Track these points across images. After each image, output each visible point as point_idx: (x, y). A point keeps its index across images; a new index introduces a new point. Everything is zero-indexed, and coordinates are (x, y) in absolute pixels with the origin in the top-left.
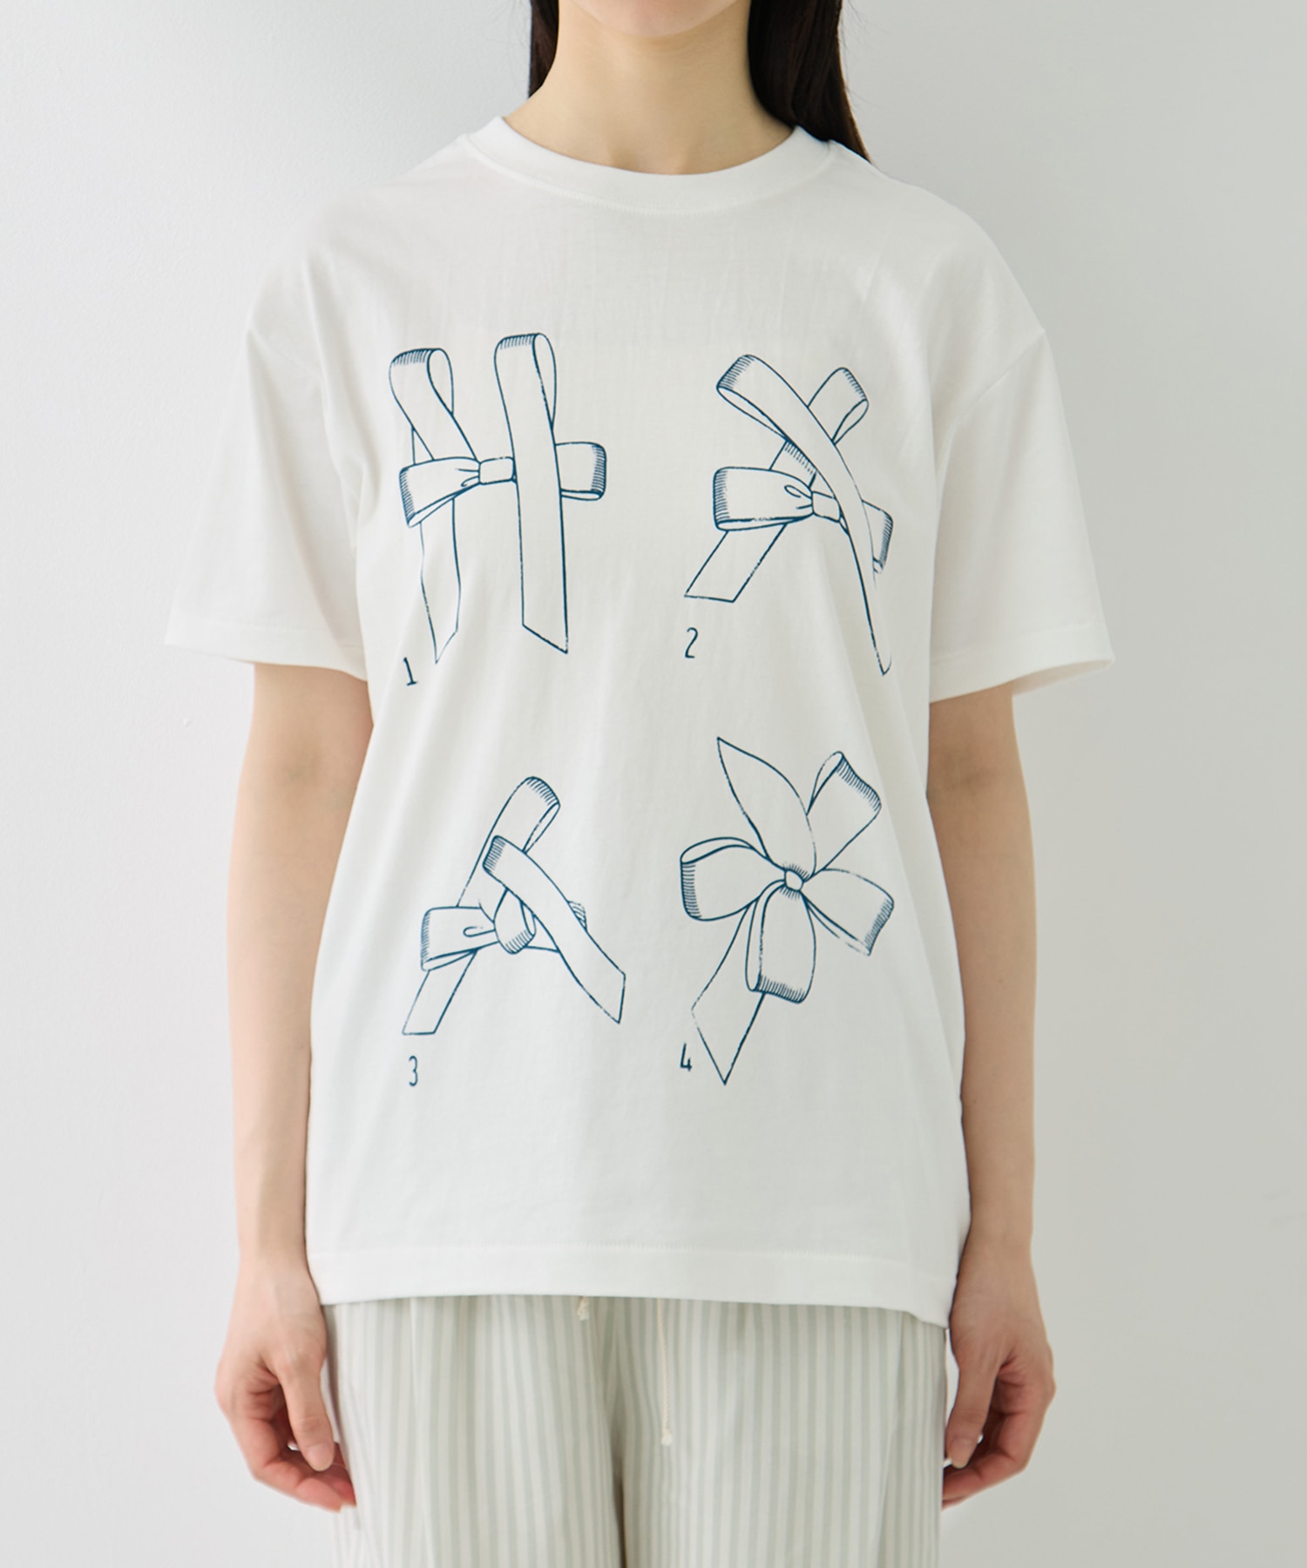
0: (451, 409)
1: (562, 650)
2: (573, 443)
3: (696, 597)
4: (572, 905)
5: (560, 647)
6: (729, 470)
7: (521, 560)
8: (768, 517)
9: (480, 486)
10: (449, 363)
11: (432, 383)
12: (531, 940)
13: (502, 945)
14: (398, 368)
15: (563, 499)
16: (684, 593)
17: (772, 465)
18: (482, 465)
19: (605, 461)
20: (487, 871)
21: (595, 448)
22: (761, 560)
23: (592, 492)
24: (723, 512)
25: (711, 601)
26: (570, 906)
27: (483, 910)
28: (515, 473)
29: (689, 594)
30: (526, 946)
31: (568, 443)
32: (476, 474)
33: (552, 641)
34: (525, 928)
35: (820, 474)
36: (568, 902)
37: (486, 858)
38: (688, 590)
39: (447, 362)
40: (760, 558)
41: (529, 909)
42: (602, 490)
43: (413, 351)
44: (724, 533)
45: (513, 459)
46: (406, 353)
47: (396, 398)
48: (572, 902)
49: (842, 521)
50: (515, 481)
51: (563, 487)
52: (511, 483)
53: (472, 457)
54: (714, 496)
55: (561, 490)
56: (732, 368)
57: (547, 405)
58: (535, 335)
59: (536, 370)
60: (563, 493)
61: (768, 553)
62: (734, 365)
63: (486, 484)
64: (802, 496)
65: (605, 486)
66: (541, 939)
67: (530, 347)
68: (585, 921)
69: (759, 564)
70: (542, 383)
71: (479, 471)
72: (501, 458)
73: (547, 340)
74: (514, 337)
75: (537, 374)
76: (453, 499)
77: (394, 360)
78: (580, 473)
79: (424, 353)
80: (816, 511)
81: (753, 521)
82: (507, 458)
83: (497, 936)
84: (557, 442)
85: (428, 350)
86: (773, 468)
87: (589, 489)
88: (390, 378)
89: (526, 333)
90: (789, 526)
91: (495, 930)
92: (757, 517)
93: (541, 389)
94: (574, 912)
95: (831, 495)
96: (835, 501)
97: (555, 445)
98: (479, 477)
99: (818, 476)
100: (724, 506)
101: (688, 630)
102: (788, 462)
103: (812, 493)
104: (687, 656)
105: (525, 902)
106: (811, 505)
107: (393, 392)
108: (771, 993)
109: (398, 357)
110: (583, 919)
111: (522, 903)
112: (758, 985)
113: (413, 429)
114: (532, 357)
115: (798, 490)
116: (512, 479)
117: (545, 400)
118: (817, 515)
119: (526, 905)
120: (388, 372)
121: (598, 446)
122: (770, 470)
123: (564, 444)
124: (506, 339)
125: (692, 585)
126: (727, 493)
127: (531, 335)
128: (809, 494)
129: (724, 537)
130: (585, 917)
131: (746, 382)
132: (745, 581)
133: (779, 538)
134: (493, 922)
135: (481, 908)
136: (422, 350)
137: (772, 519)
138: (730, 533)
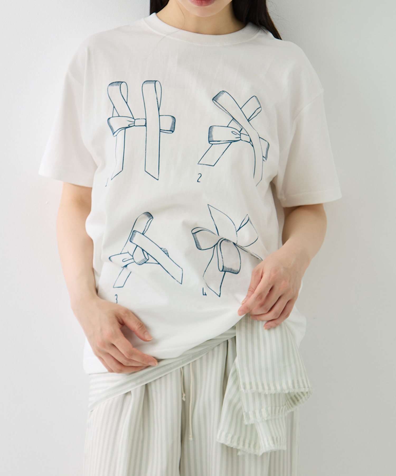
0: (126, 101)
1: (157, 179)
2: (165, 115)
3: (201, 164)
4: (162, 249)
5: (156, 178)
6: (215, 127)
7: (146, 150)
8: (226, 140)
9: (134, 127)
10: (127, 87)
11: (121, 93)
12: (147, 261)
13: (136, 263)
14: (111, 87)
15: (161, 132)
16: (198, 163)
17: (228, 125)
18: (136, 120)
19: (175, 122)
20: (131, 241)
21: (172, 118)
22: (223, 153)
23: (170, 131)
24: (211, 138)
25: (206, 166)
26: (162, 250)
27: (129, 253)
28: (146, 124)
29: (199, 163)
30: (145, 262)
31: (164, 115)
32: (134, 123)
33: (154, 176)
34: (144, 257)
35: (244, 128)
36: (161, 248)
37: (131, 238)
38: (199, 162)
39: (126, 86)
40: (223, 152)
41: (146, 252)
42: (173, 130)
43: (116, 82)
44: (211, 145)
45: (146, 119)
46: (114, 83)
47: (109, 97)
48: (162, 248)
49: (251, 142)
50: (146, 126)
51: (161, 129)
52: (145, 127)
53: (132, 117)
54: (209, 133)
55: (160, 130)
56: (217, 95)
57: (158, 103)
58: (156, 81)
59: (155, 92)
60: (161, 131)
61: (225, 151)
62: (218, 94)
63: (136, 126)
64: (237, 134)
65: (174, 129)
66: (151, 260)
67: (154, 85)
68: (168, 254)
69: (222, 154)
70: (157, 96)
71: (134, 122)
72: (142, 119)
73: (160, 83)
74: (149, 81)
75: (155, 93)
76: (125, 129)
77: (110, 85)
78: (167, 125)
79: (119, 83)
80: (242, 139)
81: (221, 142)
82: (144, 119)
83: (134, 260)
84: (160, 115)
85: (121, 82)
86: (229, 126)
87: (169, 130)
88: (108, 90)
89: (153, 80)
90: (232, 143)
91: (133, 258)
92: (222, 140)
93: (156, 98)
94: (164, 251)
95: (247, 134)
96: (249, 136)
97: (159, 116)
98: (134, 124)
99: (243, 129)
100: (212, 136)
101: (199, 174)
102: (233, 124)
103: (241, 134)
104: (198, 181)
105: (144, 249)
106: (240, 137)
107: (108, 95)
108: (228, 271)
109: (111, 84)
110: (167, 253)
111: (143, 250)
112: (223, 269)
113: (114, 107)
114: (154, 88)
115: (236, 133)
116: (145, 126)
117: (157, 101)
118: (242, 140)
119: (144, 251)
120: (107, 88)
121: (173, 117)
122: (228, 127)
123: (162, 115)
124: (146, 81)
125: (200, 160)
126: (213, 133)
127: (155, 81)
128: (240, 134)
129: (211, 146)
130: (167, 252)
131: (221, 99)
132: (218, 159)
133: (229, 147)
134: (133, 256)
135: (128, 252)
136: (119, 82)
137: (227, 141)
138: (213, 145)
